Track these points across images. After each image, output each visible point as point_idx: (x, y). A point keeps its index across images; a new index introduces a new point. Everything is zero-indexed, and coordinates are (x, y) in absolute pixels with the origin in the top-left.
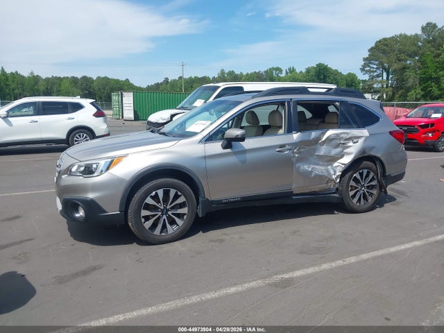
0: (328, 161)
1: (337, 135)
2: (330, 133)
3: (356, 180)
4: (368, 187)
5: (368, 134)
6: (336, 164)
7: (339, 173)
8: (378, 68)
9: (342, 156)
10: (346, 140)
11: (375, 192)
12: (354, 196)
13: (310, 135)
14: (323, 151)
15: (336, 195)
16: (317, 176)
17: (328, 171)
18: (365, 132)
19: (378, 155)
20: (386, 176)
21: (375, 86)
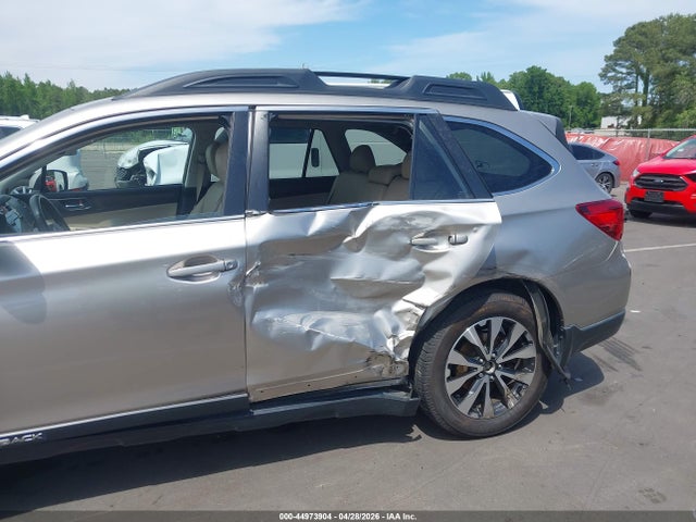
0: (374, 297)
1: (402, 219)
2: (382, 213)
3: (466, 348)
4: (509, 366)
5: (497, 219)
6: (400, 306)
7: (407, 333)
8: (628, 74)
9: (417, 284)
10: (430, 234)
11: (528, 378)
12: (461, 393)
13: (309, 221)
14: (356, 266)
15: (402, 395)
16: (329, 345)
17: (372, 328)
18: (487, 212)
19: (537, 276)
20: (564, 333)
21: (623, 103)
